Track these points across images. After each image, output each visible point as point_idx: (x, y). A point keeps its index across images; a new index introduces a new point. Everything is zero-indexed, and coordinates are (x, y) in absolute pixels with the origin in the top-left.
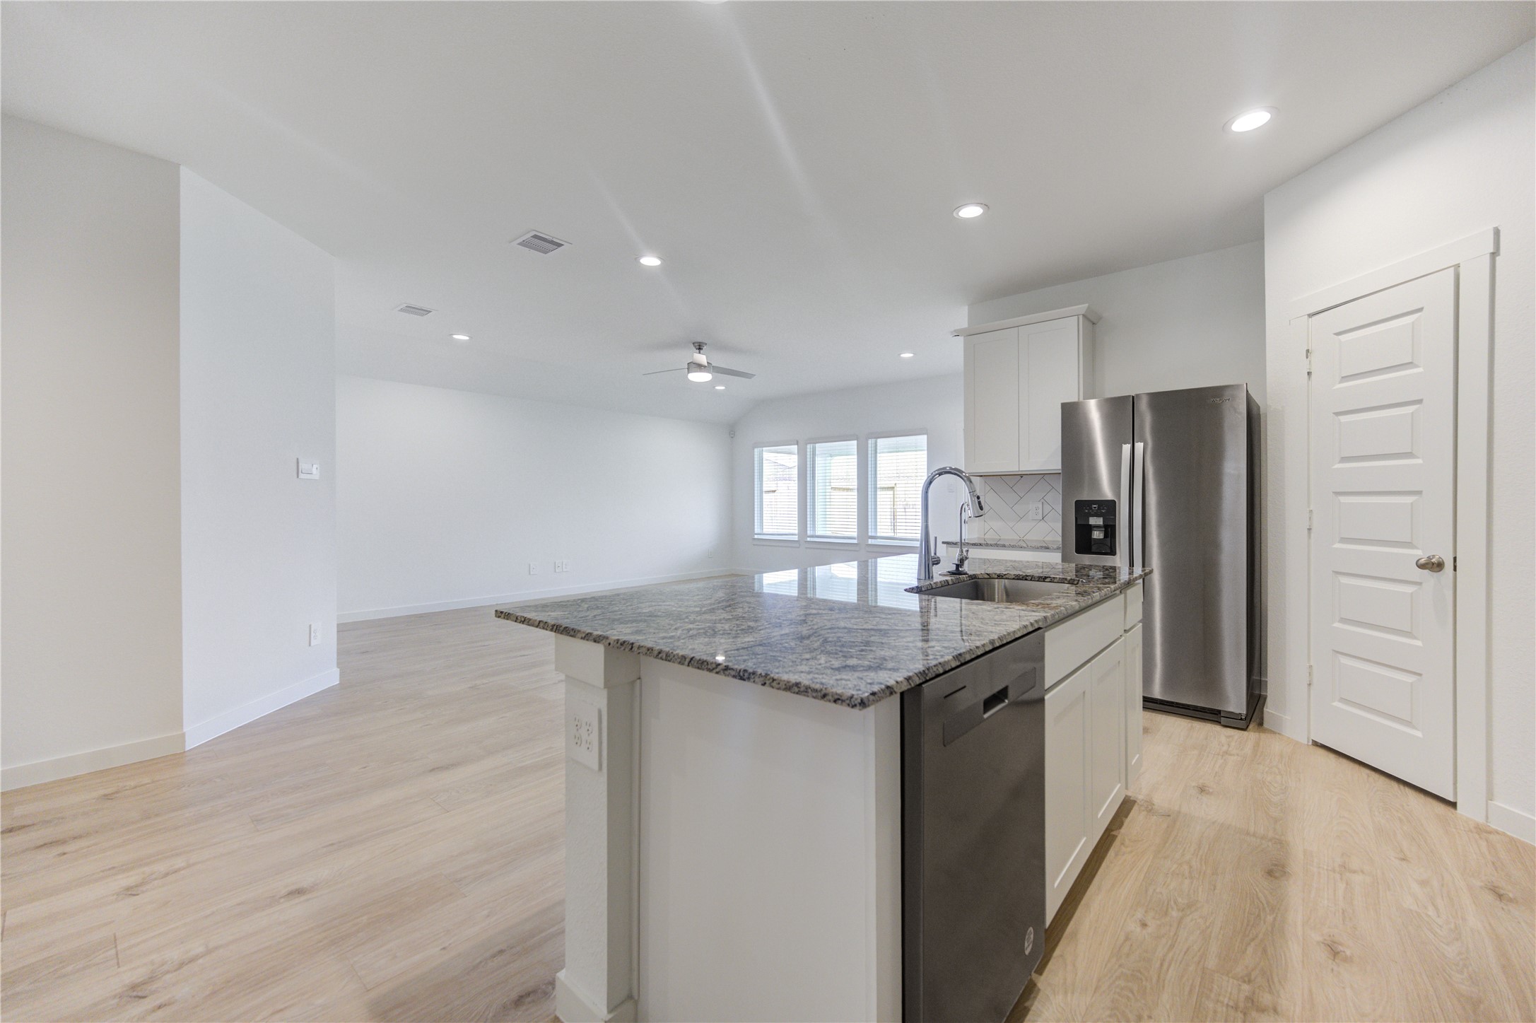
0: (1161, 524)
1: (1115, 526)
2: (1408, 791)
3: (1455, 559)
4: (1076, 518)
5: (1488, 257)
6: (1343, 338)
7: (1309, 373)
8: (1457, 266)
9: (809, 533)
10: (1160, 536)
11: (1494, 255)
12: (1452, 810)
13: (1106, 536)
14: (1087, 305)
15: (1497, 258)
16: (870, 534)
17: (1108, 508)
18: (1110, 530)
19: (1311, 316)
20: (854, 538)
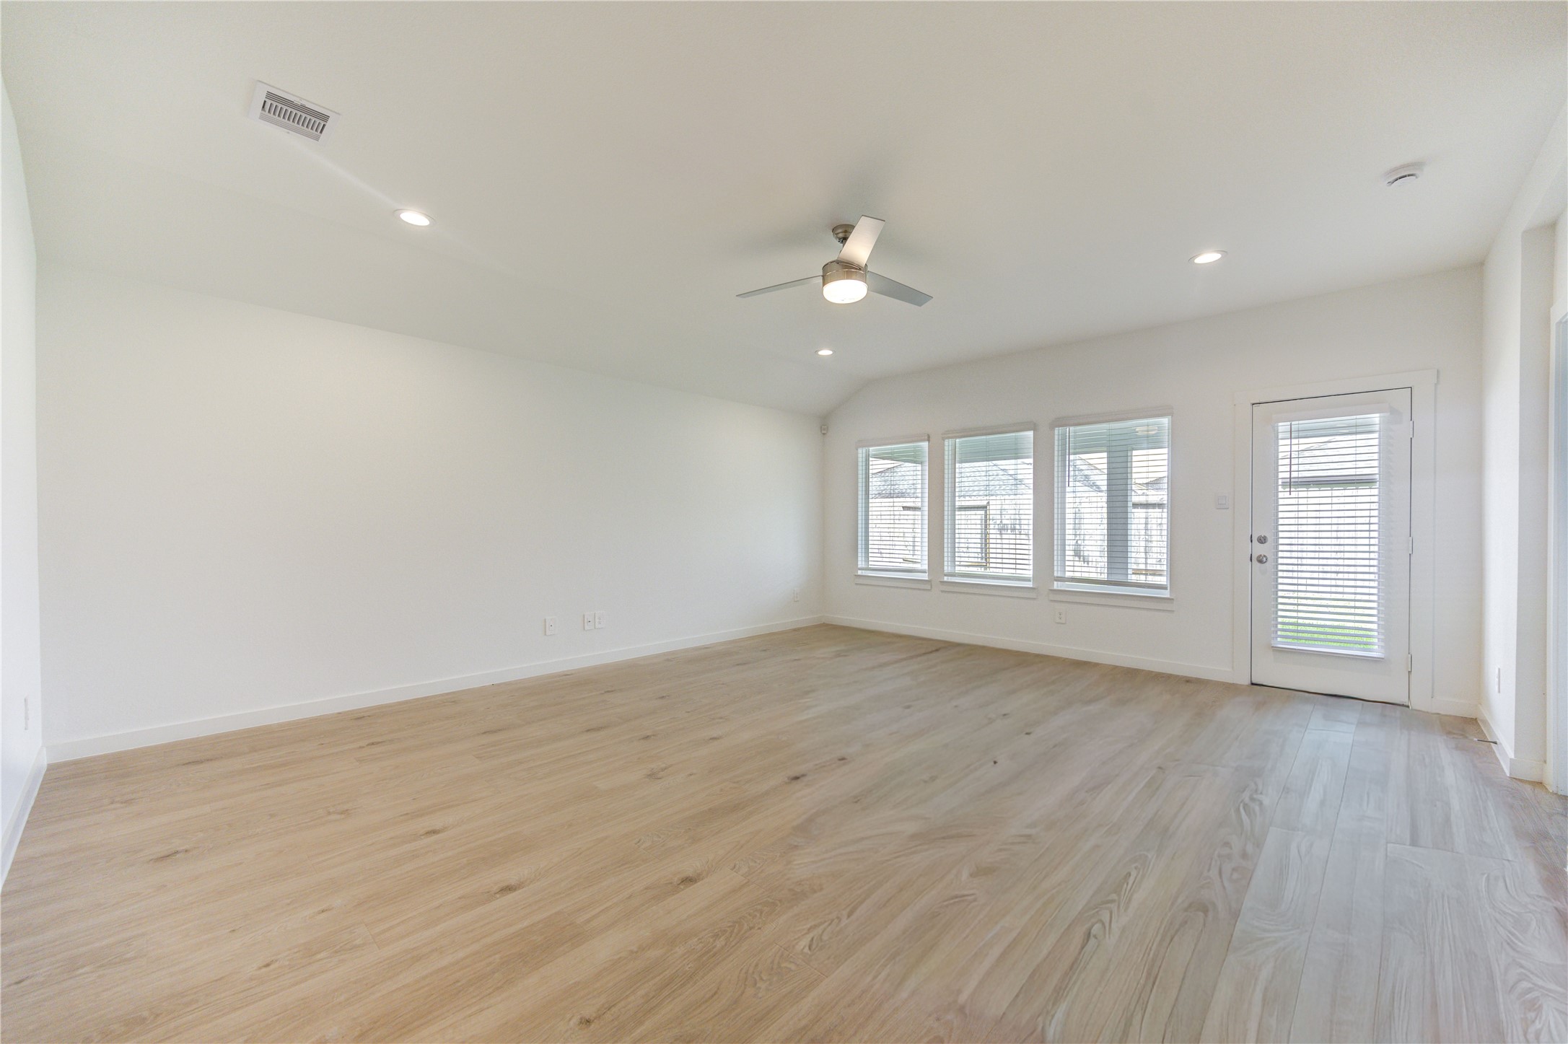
9: (947, 569)
16: (1055, 574)
20: (1027, 580)
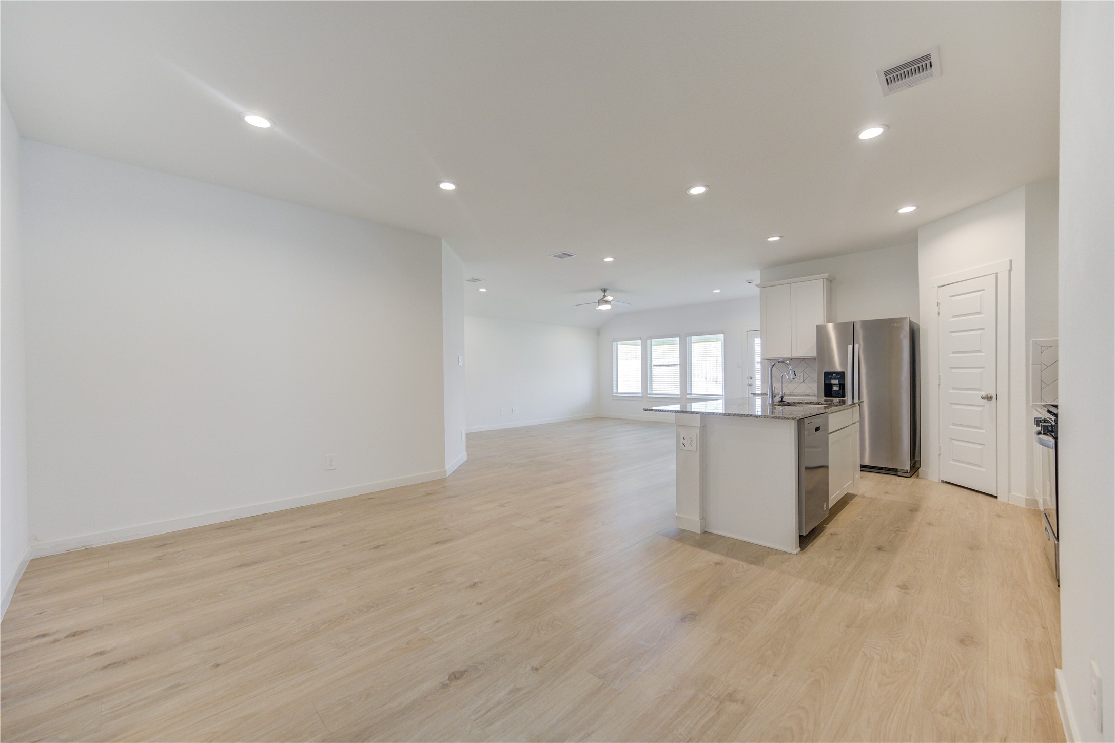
0: (868, 383)
1: (845, 384)
2: (980, 495)
3: (997, 395)
4: (825, 381)
5: (1007, 272)
6: (954, 298)
7: (939, 313)
8: (997, 273)
10: (867, 388)
11: (1010, 270)
12: (996, 499)
13: (840, 389)
14: (828, 274)
15: (1012, 272)
16: (688, 392)
17: (841, 375)
18: (842, 386)
19: (939, 287)
20: (678, 395)
